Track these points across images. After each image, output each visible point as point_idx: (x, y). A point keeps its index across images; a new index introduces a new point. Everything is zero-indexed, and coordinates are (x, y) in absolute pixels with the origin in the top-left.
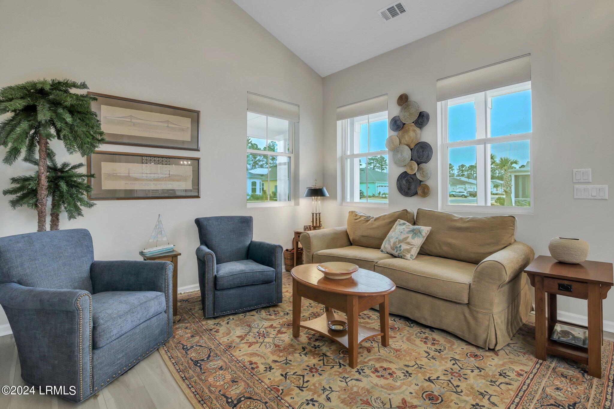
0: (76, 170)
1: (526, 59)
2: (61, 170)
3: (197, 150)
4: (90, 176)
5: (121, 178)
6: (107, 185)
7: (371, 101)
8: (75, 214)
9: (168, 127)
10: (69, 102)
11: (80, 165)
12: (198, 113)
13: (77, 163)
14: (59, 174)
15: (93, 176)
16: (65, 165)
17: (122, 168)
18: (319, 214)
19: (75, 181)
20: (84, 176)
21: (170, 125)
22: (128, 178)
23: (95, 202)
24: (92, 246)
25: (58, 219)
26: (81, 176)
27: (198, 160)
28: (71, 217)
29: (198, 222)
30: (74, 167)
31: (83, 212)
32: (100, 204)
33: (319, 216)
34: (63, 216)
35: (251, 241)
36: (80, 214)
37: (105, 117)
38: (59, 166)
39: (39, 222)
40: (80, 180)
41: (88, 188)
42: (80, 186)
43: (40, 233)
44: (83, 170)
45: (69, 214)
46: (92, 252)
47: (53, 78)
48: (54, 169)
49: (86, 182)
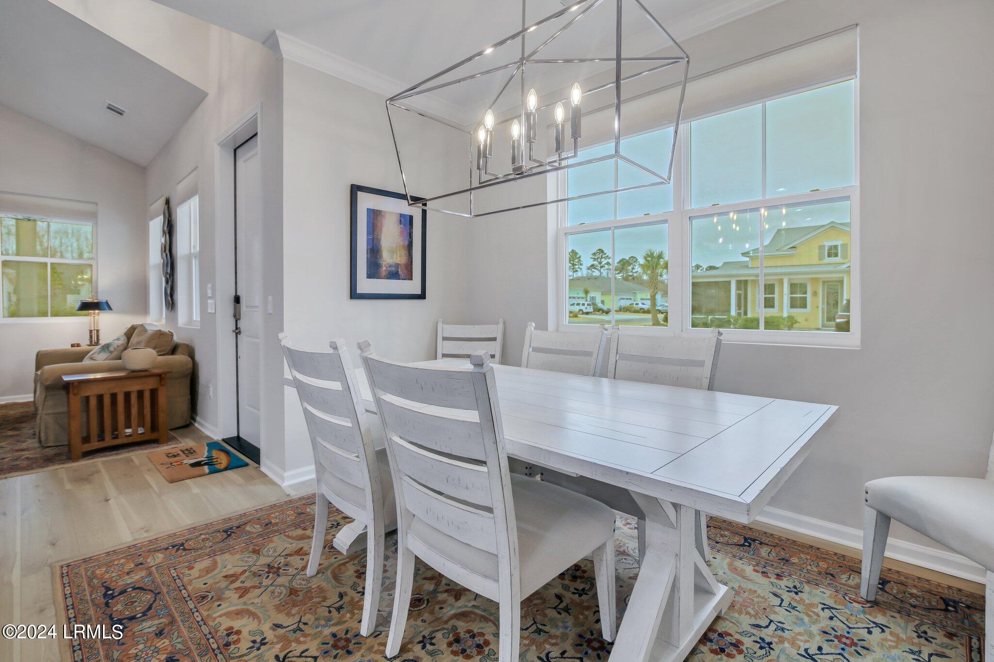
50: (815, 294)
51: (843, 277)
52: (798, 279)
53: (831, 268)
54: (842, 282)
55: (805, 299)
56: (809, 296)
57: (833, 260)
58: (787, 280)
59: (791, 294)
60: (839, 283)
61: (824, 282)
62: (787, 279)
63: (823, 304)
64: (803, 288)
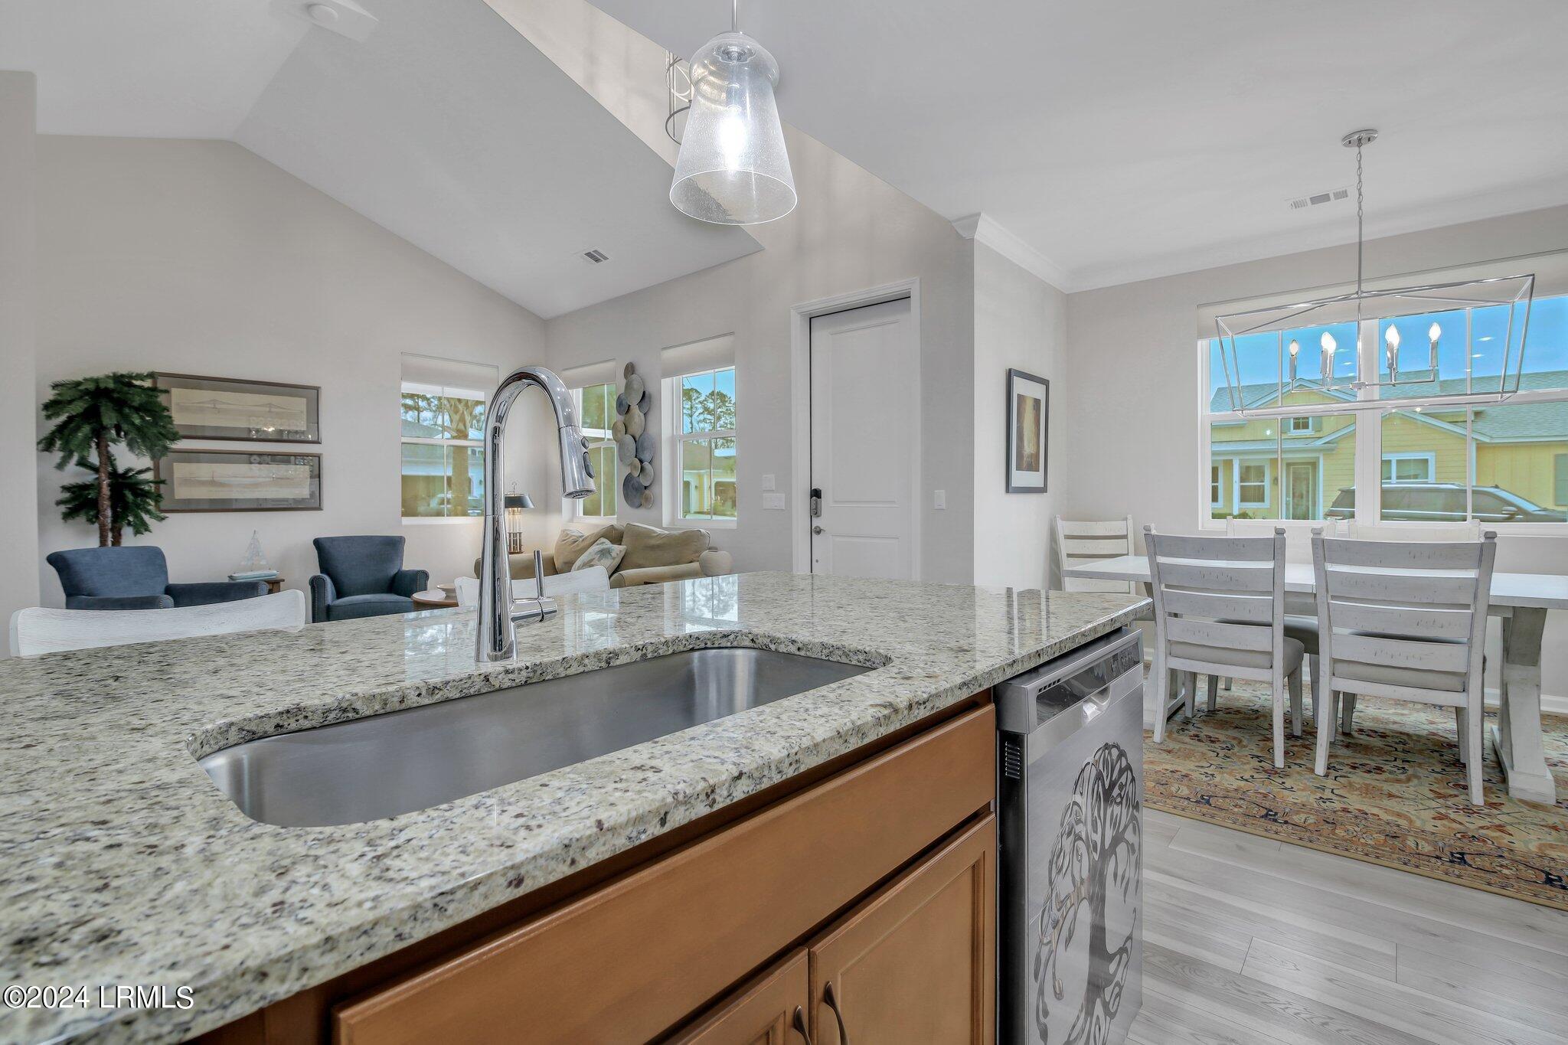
0: (142, 475)
1: (730, 338)
2: (124, 475)
3: (318, 442)
4: (158, 482)
5: (203, 483)
6: (182, 493)
7: (597, 366)
8: (142, 530)
9: (270, 412)
10: (137, 401)
11: (148, 470)
12: (317, 389)
13: (144, 467)
14: (120, 480)
15: (163, 482)
16: (129, 470)
17: (204, 470)
18: (520, 533)
19: (142, 490)
20: (151, 482)
21: (273, 410)
22: (213, 483)
23: (167, 515)
24: (166, 566)
25: (120, 535)
26: (148, 482)
27: (319, 457)
28: (137, 532)
29: (317, 543)
30: (141, 472)
31: (151, 528)
32: (173, 518)
33: (520, 536)
34: (127, 532)
35: (399, 570)
36: (147, 529)
37: (178, 404)
38: (121, 470)
39: (100, 537)
40: (147, 488)
41: (158, 498)
42: (149, 495)
43: (103, 548)
44: (149, 476)
45: (134, 529)
46: (166, 572)
47: (113, 371)
48: (114, 475)
49: (153, 490)
50: (1275, 480)
51: (1318, 458)
52: (1253, 460)
53: (1300, 445)
54: (1314, 465)
55: (1261, 489)
56: (1267, 483)
57: (1302, 432)
58: (1238, 463)
59: (1241, 482)
60: (1310, 467)
61: (1288, 465)
62: (1238, 461)
63: (1287, 495)
64: (1260, 472)
